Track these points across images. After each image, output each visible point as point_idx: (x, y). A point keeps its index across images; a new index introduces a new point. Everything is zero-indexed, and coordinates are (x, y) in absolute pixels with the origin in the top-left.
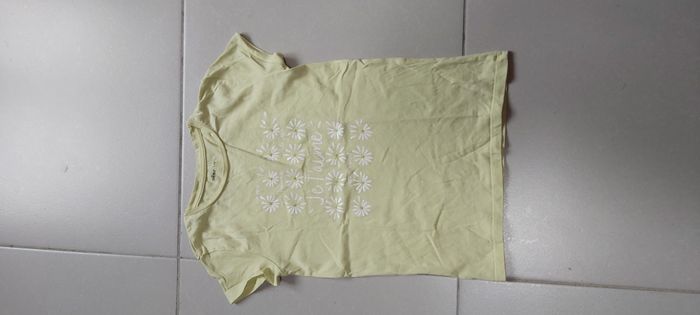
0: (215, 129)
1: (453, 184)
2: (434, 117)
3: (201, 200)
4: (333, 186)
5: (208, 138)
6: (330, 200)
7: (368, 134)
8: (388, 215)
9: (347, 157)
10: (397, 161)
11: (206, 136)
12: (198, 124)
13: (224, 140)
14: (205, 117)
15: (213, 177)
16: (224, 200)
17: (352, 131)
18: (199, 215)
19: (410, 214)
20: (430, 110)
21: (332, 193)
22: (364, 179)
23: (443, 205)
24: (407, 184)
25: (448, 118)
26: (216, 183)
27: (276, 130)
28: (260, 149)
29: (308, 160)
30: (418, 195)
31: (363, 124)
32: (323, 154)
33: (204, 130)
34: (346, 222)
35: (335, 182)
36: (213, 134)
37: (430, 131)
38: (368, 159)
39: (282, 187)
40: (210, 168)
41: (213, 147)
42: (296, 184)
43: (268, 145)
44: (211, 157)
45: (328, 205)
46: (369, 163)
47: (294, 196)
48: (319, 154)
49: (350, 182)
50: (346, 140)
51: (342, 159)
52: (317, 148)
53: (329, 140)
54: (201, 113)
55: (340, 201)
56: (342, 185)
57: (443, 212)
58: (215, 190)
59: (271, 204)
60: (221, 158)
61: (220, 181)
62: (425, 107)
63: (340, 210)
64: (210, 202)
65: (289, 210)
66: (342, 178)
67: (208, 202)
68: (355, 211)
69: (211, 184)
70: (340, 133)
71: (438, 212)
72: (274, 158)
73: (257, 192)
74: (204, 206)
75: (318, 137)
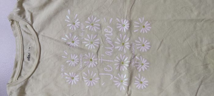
0: (30, 22)
1: (210, 67)
2: (199, 18)
3: (20, 75)
4: (120, 66)
5: (25, 29)
6: (117, 76)
7: (148, 28)
8: (161, 89)
9: (131, 45)
10: (169, 49)
11: (23, 28)
12: (17, 18)
13: (37, 31)
14: (22, 12)
15: (29, 58)
16: (38, 75)
17: (135, 26)
18: (18, 86)
19: (177, 87)
20: (196, 13)
21: (120, 71)
22: (144, 61)
23: (202, 82)
24: (176, 66)
25: (209, 20)
26: (31, 62)
27: (77, 23)
28: (65, 37)
29: (102, 47)
30: (184, 74)
31: (145, 21)
32: (113, 43)
33: (22, 23)
34: (129, 92)
35: (121, 63)
36: (28, 26)
37: (195, 28)
38: (147, 47)
39: (81, 66)
40: (26, 51)
41: (28, 35)
42: (92, 64)
43: (70, 35)
44: (27, 43)
45: (115, 79)
46: (148, 50)
47: (91, 73)
48: (110, 42)
49: (132, 64)
50: (131, 33)
51: (127, 46)
52: (108, 38)
53: (118, 32)
54: (19, 10)
55: (125, 77)
56: (127, 65)
57: (201, 86)
58: (30, 68)
59: (73, 78)
60: (34, 44)
61: (34, 60)
62: (192, 11)
63: (125, 84)
64: (26, 77)
65: (87, 83)
66: (127, 61)
67: (25, 76)
68: (136, 85)
69: (27, 63)
70: (126, 27)
71: (198, 87)
72: (76, 44)
73: (62, 70)
74: (22, 80)
75: (110, 30)
